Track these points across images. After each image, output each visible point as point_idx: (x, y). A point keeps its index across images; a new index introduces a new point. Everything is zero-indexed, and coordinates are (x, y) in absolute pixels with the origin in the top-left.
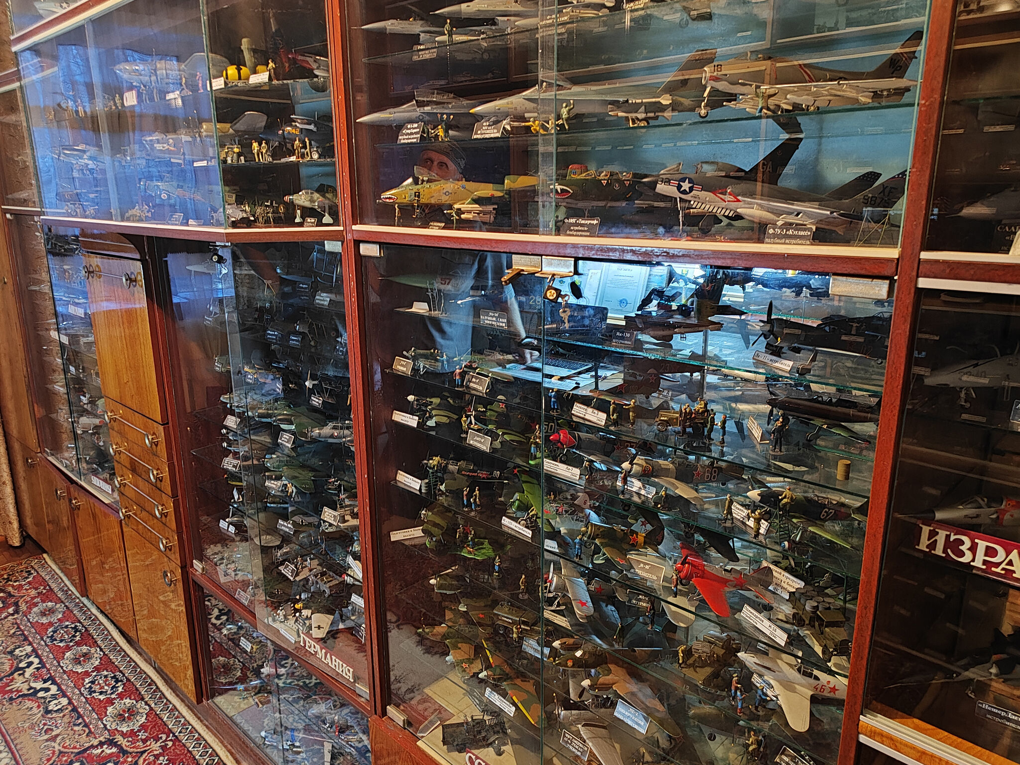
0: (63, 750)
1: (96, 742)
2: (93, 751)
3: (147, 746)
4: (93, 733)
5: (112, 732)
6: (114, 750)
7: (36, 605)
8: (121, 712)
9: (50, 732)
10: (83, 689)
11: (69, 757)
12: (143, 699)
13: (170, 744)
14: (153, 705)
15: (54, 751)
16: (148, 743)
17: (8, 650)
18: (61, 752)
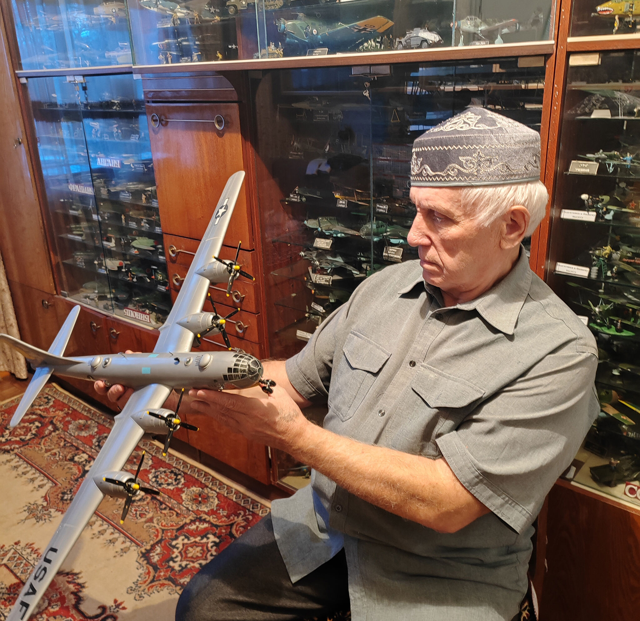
0: (163, 528)
1: (188, 521)
2: (190, 527)
3: (231, 520)
4: (180, 514)
5: (197, 512)
6: (206, 525)
7: (69, 422)
8: (194, 497)
9: (144, 516)
10: (151, 483)
11: (172, 533)
12: (207, 487)
13: (251, 518)
14: (218, 490)
15: (157, 530)
16: (232, 518)
17: (68, 457)
18: (163, 530)
